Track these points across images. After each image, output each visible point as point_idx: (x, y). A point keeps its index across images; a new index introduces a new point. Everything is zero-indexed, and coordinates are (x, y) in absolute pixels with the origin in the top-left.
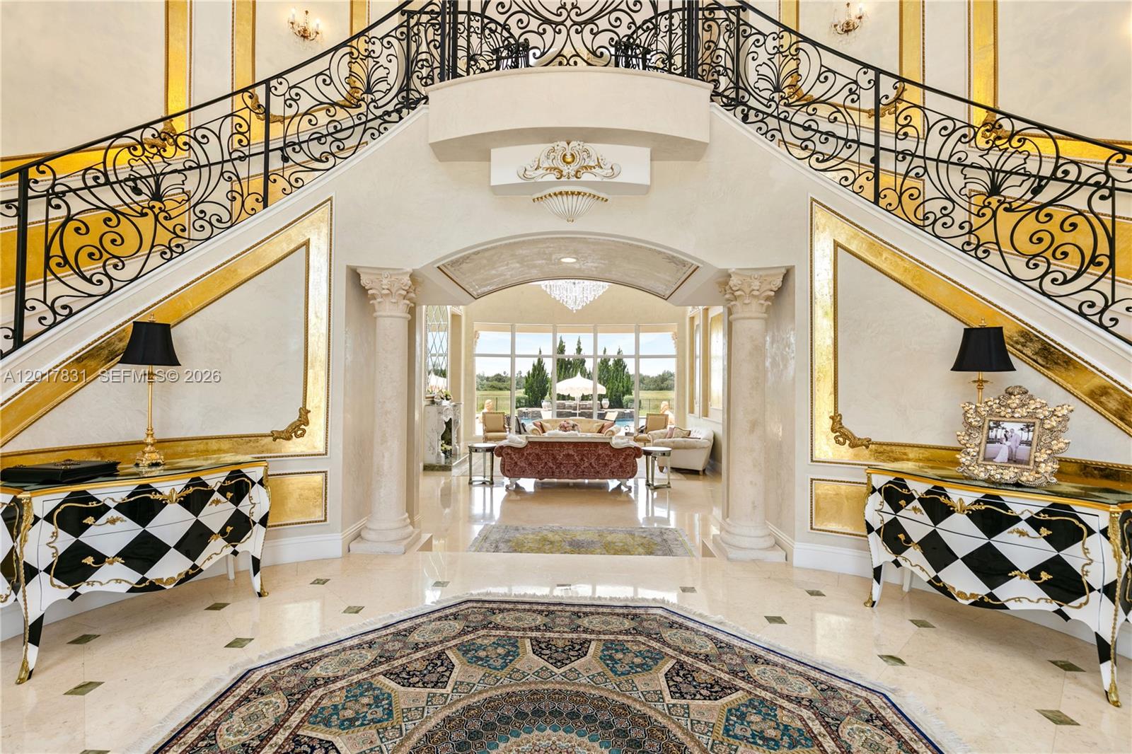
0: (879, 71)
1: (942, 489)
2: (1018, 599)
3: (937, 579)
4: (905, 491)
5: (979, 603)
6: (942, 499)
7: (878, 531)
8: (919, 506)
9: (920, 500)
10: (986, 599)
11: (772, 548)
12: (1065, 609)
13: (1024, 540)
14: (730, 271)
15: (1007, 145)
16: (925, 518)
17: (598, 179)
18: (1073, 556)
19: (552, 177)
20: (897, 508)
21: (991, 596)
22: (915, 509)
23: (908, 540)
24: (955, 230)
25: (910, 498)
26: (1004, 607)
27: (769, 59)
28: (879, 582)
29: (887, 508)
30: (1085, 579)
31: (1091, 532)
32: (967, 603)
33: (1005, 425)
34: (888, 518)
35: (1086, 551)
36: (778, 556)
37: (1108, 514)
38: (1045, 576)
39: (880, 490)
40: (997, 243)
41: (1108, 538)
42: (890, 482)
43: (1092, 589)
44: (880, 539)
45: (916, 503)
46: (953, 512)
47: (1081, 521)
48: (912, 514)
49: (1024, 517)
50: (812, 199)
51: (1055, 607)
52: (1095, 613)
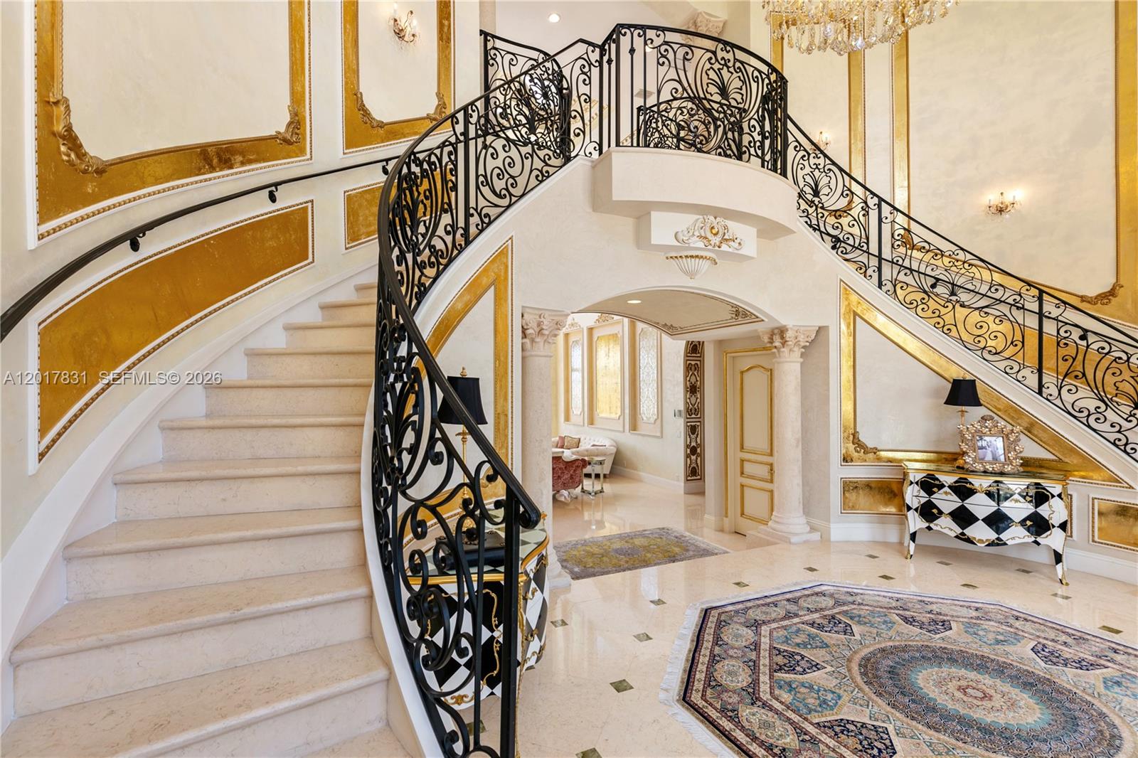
0: (881, 200)
1: (966, 479)
2: (1012, 539)
3: (963, 534)
4: (937, 482)
5: (991, 544)
6: (968, 485)
7: (916, 510)
8: (949, 490)
9: (950, 487)
10: (996, 541)
11: (810, 532)
12: (1039, 539)
13: (1018, 505)
14: (788, 327)
15: (961, 267)
16: (955, 498)
17: (730, 250)
18: (1044, 510)
19: (701, 245)
20: (930, 493)
21: (998, 539)
22: (946, 493)
23: (941, 512)
24: (929, 313)
25: (941, 486)
26: (1005, 544)
27: (811, 172)
28: (914, 542)
29: (923, 493)
30: (1050, 522)
31: (1053, 496)
32: (983, 545)
33: (986, 438)
34: (923, 501)
35: (1050, 506)
36: (816, 536)
37: (1061, 486)
38: (1029, 523)
39: (917, 483)
40: (956, 326)
41: (1062, 499)
42: (924, 477)
43: (1054, 526)
44: (917, 515)
45: (946, 489)
46: (976, 492)
47: (1048, 491)
48: (944, 497)
49: (1017, 492)
50: (841, 280)
51: (1033, 539)
52: (1055, 539)
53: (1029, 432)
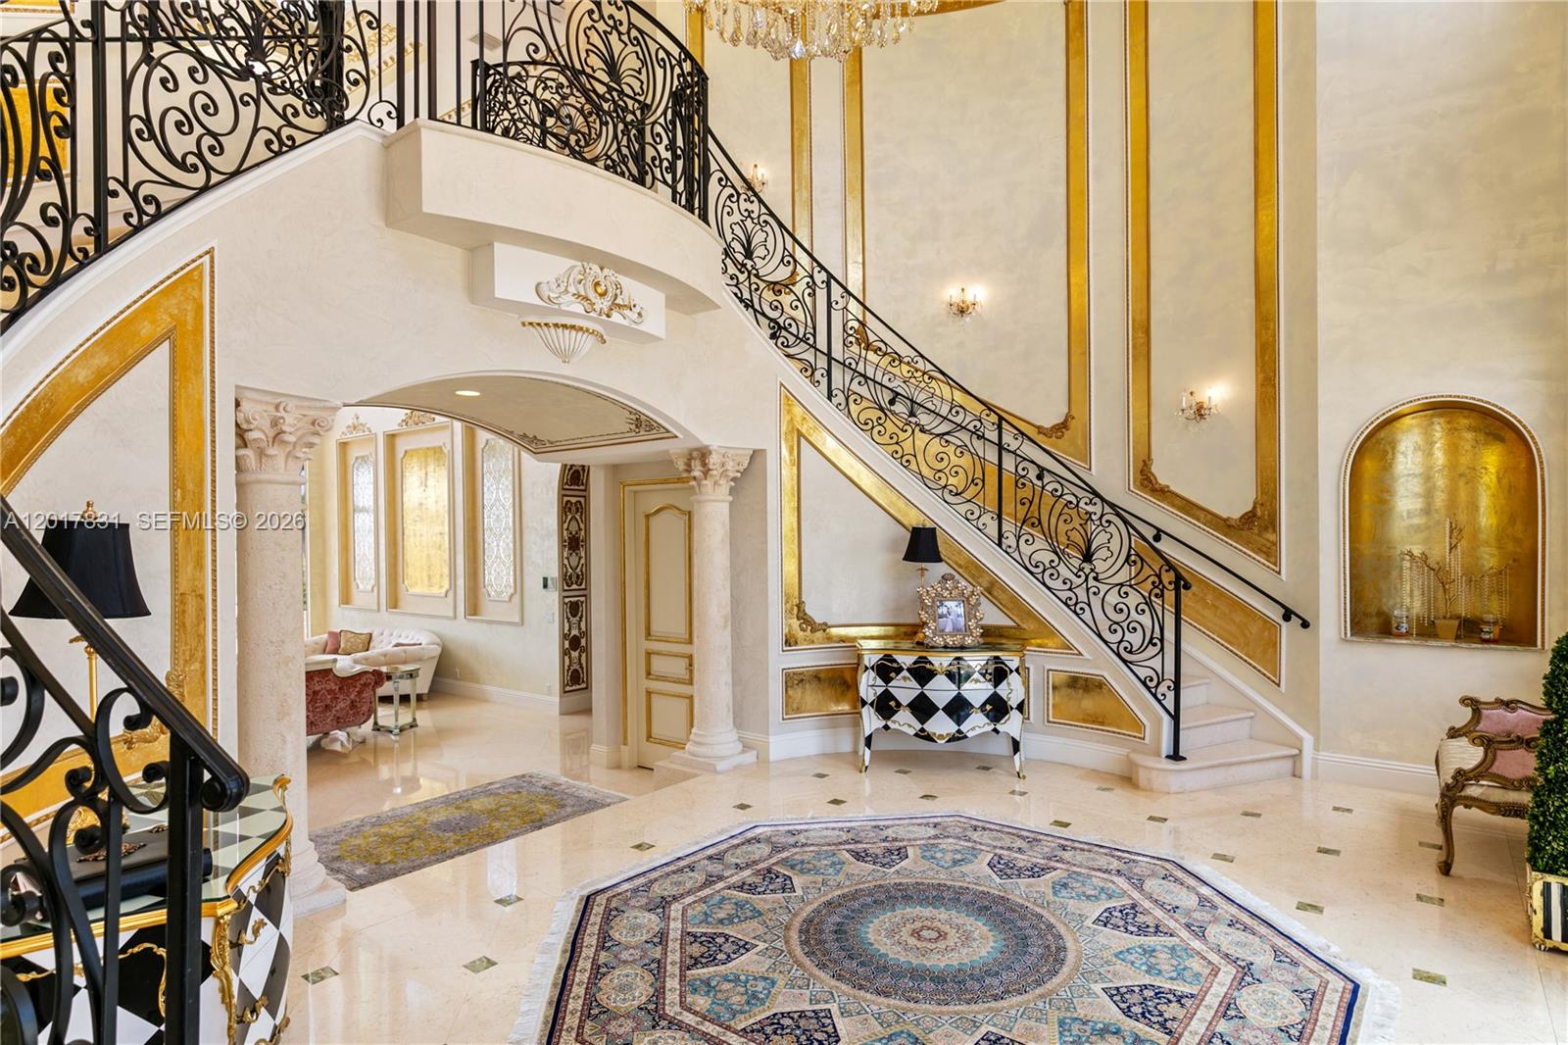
0: (830, 276)
1: (925, 658)
2: (973, 729)
3: (923, 730)
4: (895, 665)
5: (953, 739)
6: (928, 666)
7: (872, 704)
8: (908, 675)
9: (909, 670)
10: (957, 735)
11: (743, 752)
12: (998, 727)
13: (978, 686)
14: (711, 448)
16: (914, 684)
17: (626, 323)
18: (1003, 690)
20: (887, 680)
21: (959, 731)
22: (904, 678)
23: (899, 705)
24: (886, 439)
25: (899, 670)
26: (966, 737)
27: (742, 221)
28: (869, 748)
29: (879, 682)
30: (1009, 703)
31: (1011, 671)
32: (944, 741)
33: (946, 603)
34: (880, 691)
35: (1009, 684)
36: (750, 757)
37: (1018, 658)
38: (988, 707)
39: (872, 668)
40: (915, 456)
41: (1019, 674)
42: (881, 659)
43: (1012, 709)
44: (872, 710)
45: (905, 673)
46: (936, 674)
47: (1006, 666)
48: (902, 683)
49: (977, 669)
50: (782, 384)
51: (993, 727)
52: (1012, 725)
53: (990, 593)
